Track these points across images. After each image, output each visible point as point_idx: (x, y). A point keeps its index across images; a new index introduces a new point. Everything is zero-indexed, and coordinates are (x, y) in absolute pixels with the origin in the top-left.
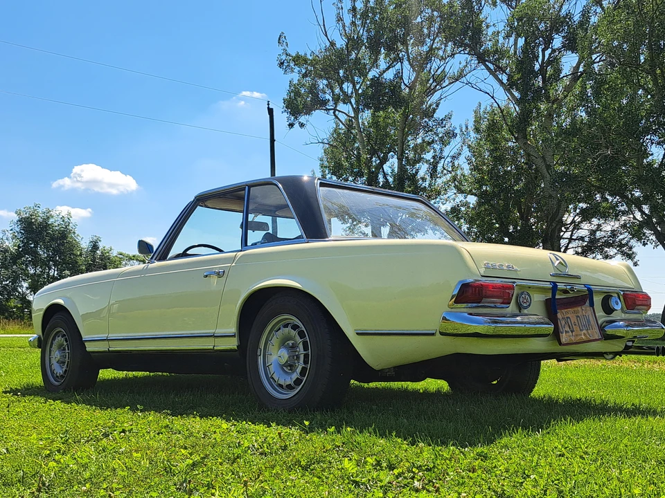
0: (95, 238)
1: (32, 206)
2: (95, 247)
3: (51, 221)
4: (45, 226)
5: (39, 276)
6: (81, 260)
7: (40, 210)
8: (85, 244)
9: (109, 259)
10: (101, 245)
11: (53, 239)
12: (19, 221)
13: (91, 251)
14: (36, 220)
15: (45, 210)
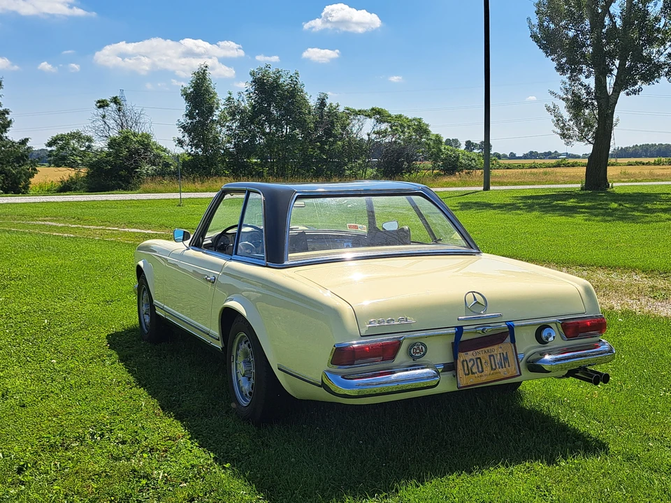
0: (322, 95)
1: (263, 66)
2: (322, 103)
3: (281, 80)
4: (276, 85)
5: (273, 134)
6: (309, 118)
7: (271, 70)
8: (313, 102)
9: (336, 115)
10: (328, 102)
11: (283, 98)
12: (254, 82)
13: (319, 108)
14: (268, 81)
15: (275, 70)
